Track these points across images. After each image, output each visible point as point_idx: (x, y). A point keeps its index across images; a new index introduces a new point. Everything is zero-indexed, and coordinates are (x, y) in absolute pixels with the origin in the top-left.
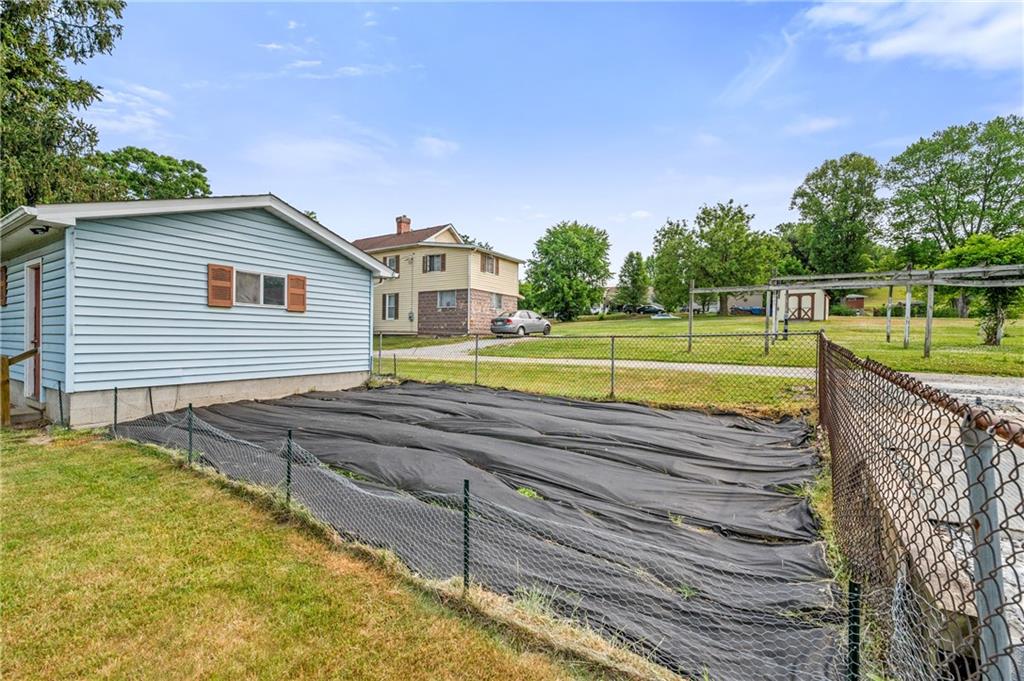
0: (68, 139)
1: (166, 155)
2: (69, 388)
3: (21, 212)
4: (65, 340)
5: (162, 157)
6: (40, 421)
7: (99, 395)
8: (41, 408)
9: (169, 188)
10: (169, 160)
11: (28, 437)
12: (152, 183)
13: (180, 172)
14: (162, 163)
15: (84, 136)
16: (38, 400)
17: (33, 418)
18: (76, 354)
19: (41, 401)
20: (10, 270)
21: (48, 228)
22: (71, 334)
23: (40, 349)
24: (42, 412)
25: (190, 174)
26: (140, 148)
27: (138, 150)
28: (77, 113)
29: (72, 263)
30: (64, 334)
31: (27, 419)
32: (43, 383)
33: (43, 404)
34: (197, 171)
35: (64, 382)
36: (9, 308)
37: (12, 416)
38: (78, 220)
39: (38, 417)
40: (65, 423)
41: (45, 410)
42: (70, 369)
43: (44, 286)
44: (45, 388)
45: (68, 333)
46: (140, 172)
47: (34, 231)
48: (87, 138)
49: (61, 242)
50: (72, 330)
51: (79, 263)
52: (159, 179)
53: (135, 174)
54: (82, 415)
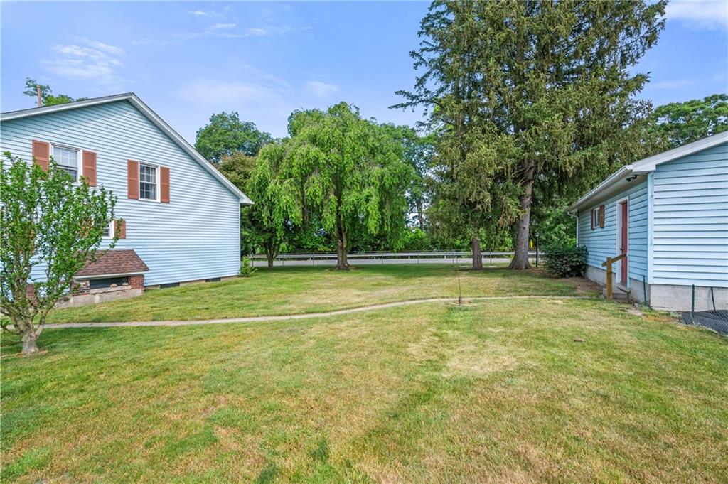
0: (633, 117)
1: (689, 101)
2: (650, 281)
3: (625, 169)
4: (647, 248)
5: (685, 103)
6: (629, 300)
7: (670, 288)
8: (628, 291)
9: (693, 125)
10: (692, 103)
11: (627, 308)
12: (678, 126)
13: (702, 108)
14: (686, 108)
15: (644, 110)
16: (626, 286)
17: (623, 297)
18: (655, 258)
19: (628, 286)
20: (606, 207)
21: (636, 176)
22: (651, 244)
23: (628, 253)
24: (629, 293)
25: (712, 106)
26: (667, 104)
27: (666, 107)
28: (635, 97)
29: (652, 196)
30: (646, 245)
31: (620, 297)
32: (629, 275)
33: (630, 289)
34: (720, 101)
35: (647, 277)
36: (606, 229)
37: (614, 293)
38: (657, 166)
39: (626, 297)
40: (647, 303)
41: (630, 292)
42: (651, 268)
43: (629, 214)
44: (631, 279)
45: (649, 244)
46: (667, 122)
47: (629, 180)
48: (646, 110)
49: (644, 183)
50: (651, 242)
51: (657, 195)
52: (682, 122)
53: (663, 125)
54: (658, 300)
